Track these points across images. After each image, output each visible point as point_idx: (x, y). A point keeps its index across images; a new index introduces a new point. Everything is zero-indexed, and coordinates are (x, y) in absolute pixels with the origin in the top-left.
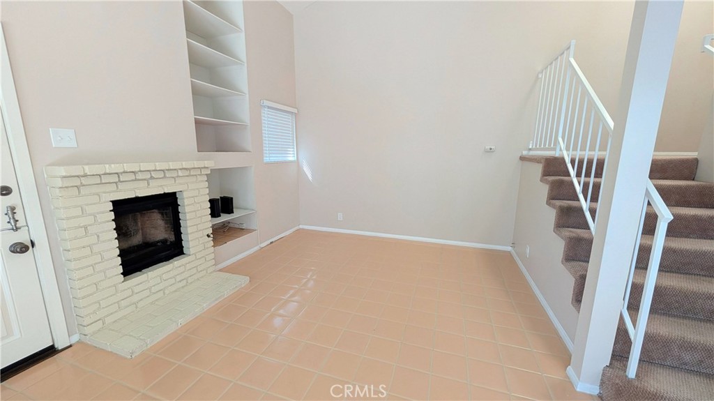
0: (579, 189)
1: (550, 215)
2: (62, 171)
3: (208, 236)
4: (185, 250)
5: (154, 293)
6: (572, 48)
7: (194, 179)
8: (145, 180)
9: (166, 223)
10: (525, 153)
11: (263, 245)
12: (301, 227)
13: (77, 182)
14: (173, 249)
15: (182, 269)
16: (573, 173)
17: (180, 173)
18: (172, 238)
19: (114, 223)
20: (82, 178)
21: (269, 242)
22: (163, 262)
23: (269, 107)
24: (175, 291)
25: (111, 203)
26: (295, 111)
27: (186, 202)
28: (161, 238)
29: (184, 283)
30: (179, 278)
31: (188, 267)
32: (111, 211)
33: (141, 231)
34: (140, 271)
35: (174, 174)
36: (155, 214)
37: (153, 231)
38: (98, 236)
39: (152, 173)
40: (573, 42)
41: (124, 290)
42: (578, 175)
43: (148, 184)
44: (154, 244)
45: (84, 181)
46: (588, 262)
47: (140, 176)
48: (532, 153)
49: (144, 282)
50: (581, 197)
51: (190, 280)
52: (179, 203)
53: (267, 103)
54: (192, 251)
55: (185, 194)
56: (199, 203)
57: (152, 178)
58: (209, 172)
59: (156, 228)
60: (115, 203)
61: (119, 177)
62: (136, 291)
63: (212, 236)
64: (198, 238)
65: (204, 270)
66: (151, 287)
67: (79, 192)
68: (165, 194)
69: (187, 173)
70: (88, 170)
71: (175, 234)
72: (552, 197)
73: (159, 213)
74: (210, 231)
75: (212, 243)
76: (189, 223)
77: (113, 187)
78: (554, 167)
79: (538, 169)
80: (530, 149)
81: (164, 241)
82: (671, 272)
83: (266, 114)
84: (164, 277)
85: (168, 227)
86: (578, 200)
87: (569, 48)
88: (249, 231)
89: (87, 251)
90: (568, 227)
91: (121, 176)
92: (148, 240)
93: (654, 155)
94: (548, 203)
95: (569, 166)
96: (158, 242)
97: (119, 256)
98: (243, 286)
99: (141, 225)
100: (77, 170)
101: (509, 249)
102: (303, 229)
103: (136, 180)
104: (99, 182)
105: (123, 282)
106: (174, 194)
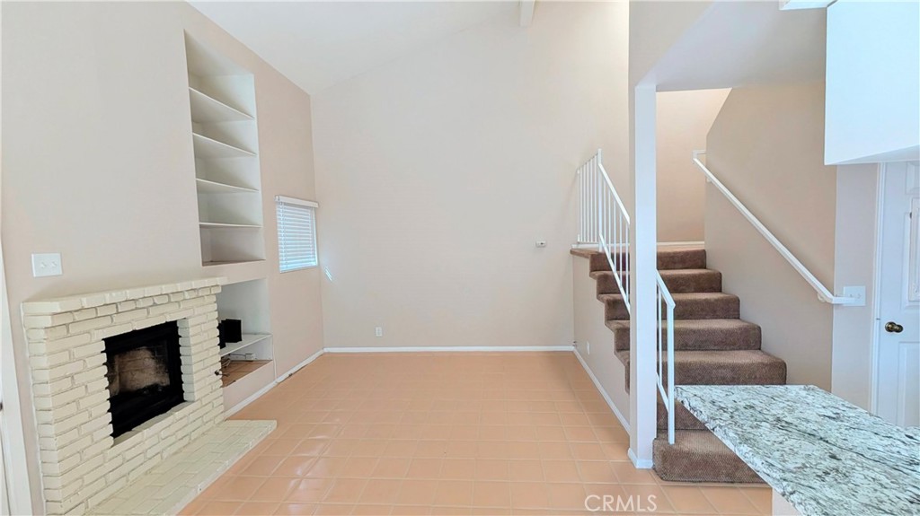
0: (619, 282)
1: (600, 309)
2: (56, 307)
3: (217, 373)
4: (186, 397)
5: (150, 459)
6: (599, 155)
7: (199, 301)
8: (144, 308)
9: (157, 363)
10: (574, 246)
11: (280, 379)
12: (326, 350)
13: (68, 319)
14: (169, 396)
15: (184, 422)
16: (614, 267)
17: (187, 296)
18: (165, 381)
19: (105, 367)
20: (75, 313)
21: (287, 375)
22: (157, 415)
23: (285, 204)
24: (176, 453)
25: (103, 342)
26: (316, 205)
27: (192, 331)
28: (150, 384)
29: (186, 440)
30: (180, 435)
31: (192, 417)
32: (102, 352)
33: (118, 377)
34: (130, 430)
35: (179, 298)
36: (141, 352)
37: (137, 375)
38: (86, 387)
39: (155, 298)
40: (600, 150)
41: (113, 458)
42: (618, 269)
43: (148, 313)
44: (139, 392)
45: (77, 317)
46: (629, 349)
47: (141, 304)
48: (581, 246)
49: (138, 444)
50: (622, 289)
51: (194, 436)
52: (180, 334)
53: (283, 199)
54: (197, 396)
55: (191, 322)
56: (205, 332)
57: (155, 304)
58: (219, 291)
59: (142, 371)
60: (108, 341)
61: (117, 307)
62: (128, 458)
63: (221, 373)
64: (203, 378)
65: (210, 420)
66: (147, 451)
67: (68, 331)
68: (167, 323)
69: (194, 294)
70: (85, 302)
71: (170, 377)
72: (601, 292)
73: (148, 349)
74: (219, 366)
75: (221, 383)
76: (194, 359)
77: (107, 321)
78: (598, 262)
79: (587, 263)
80: (579, 243)
81: (154, 388)
82: (696, 350)
83: (281, 212)
84: (163, 434)
85: (160, 367)
86: (620, 293)
87: (597, 154)
88: (261, 363)
89: (73, 408)
90: (616, 319)
91: (119, 306)
92: (129, 387)
93: (658, 247)
94: (598, 298)
95: (610, 261)
96: (144, 389)
97: (109, 411)
98: (269, 432)
99: (120, 369)
100: (73, 303)
101: (572, 348)
102: (329, 353)
103: (136, 309)
104: (94, 316)
105: (112, 446)
106: (174, 323)
